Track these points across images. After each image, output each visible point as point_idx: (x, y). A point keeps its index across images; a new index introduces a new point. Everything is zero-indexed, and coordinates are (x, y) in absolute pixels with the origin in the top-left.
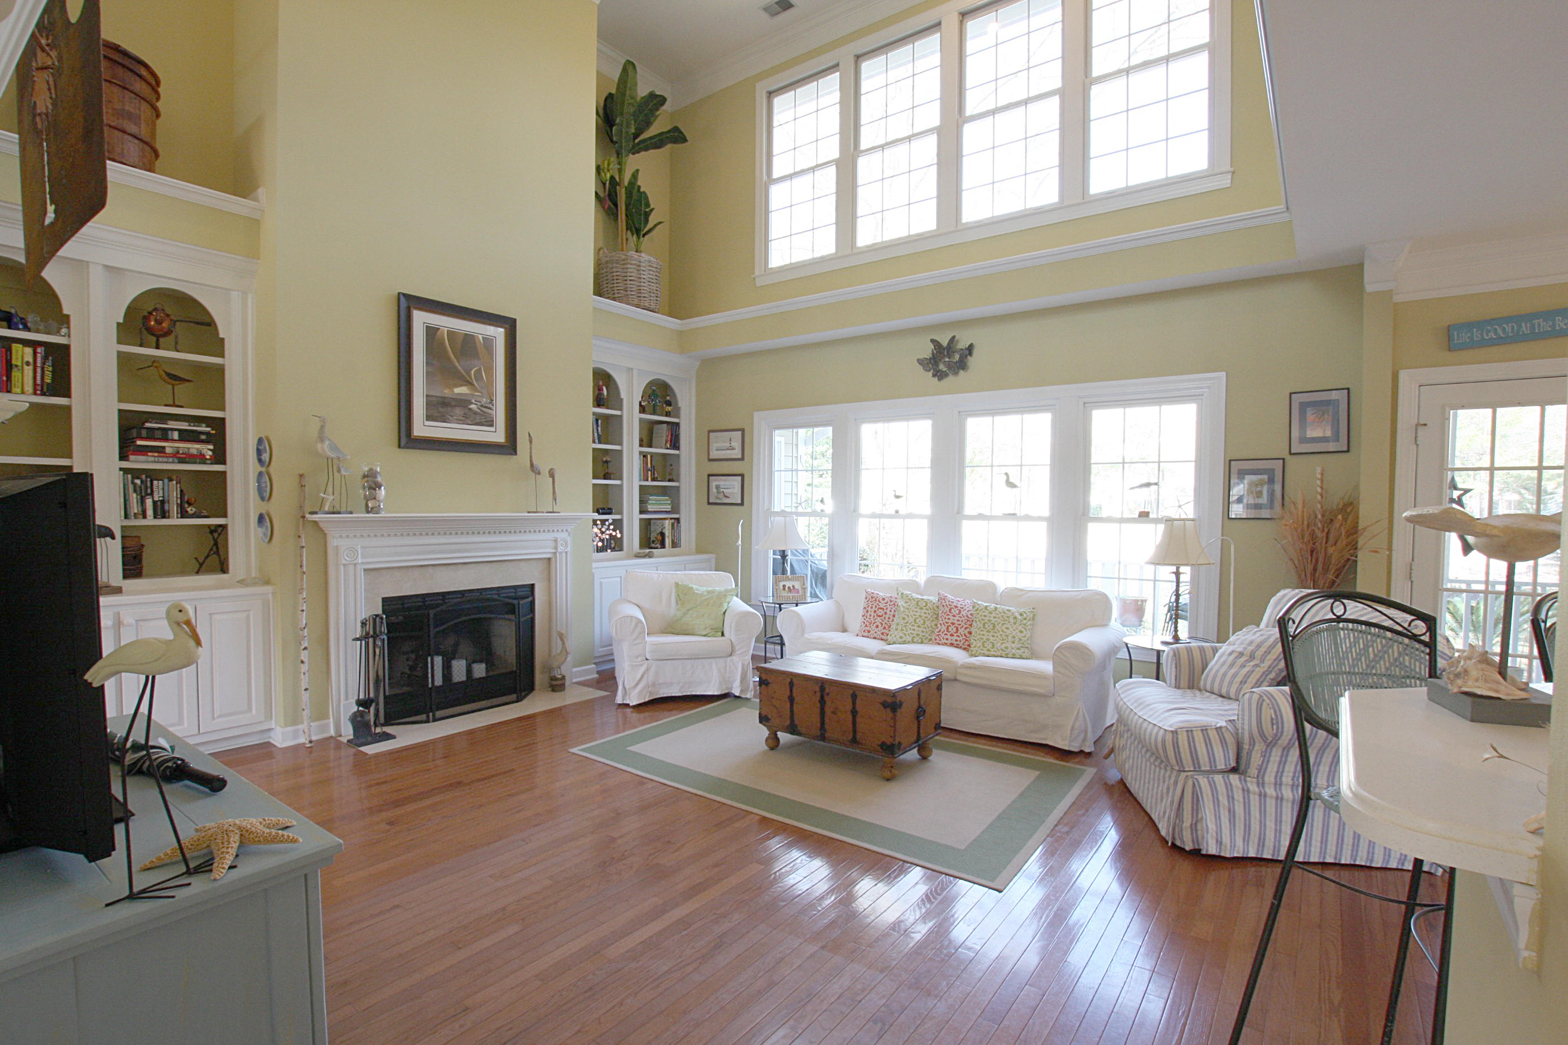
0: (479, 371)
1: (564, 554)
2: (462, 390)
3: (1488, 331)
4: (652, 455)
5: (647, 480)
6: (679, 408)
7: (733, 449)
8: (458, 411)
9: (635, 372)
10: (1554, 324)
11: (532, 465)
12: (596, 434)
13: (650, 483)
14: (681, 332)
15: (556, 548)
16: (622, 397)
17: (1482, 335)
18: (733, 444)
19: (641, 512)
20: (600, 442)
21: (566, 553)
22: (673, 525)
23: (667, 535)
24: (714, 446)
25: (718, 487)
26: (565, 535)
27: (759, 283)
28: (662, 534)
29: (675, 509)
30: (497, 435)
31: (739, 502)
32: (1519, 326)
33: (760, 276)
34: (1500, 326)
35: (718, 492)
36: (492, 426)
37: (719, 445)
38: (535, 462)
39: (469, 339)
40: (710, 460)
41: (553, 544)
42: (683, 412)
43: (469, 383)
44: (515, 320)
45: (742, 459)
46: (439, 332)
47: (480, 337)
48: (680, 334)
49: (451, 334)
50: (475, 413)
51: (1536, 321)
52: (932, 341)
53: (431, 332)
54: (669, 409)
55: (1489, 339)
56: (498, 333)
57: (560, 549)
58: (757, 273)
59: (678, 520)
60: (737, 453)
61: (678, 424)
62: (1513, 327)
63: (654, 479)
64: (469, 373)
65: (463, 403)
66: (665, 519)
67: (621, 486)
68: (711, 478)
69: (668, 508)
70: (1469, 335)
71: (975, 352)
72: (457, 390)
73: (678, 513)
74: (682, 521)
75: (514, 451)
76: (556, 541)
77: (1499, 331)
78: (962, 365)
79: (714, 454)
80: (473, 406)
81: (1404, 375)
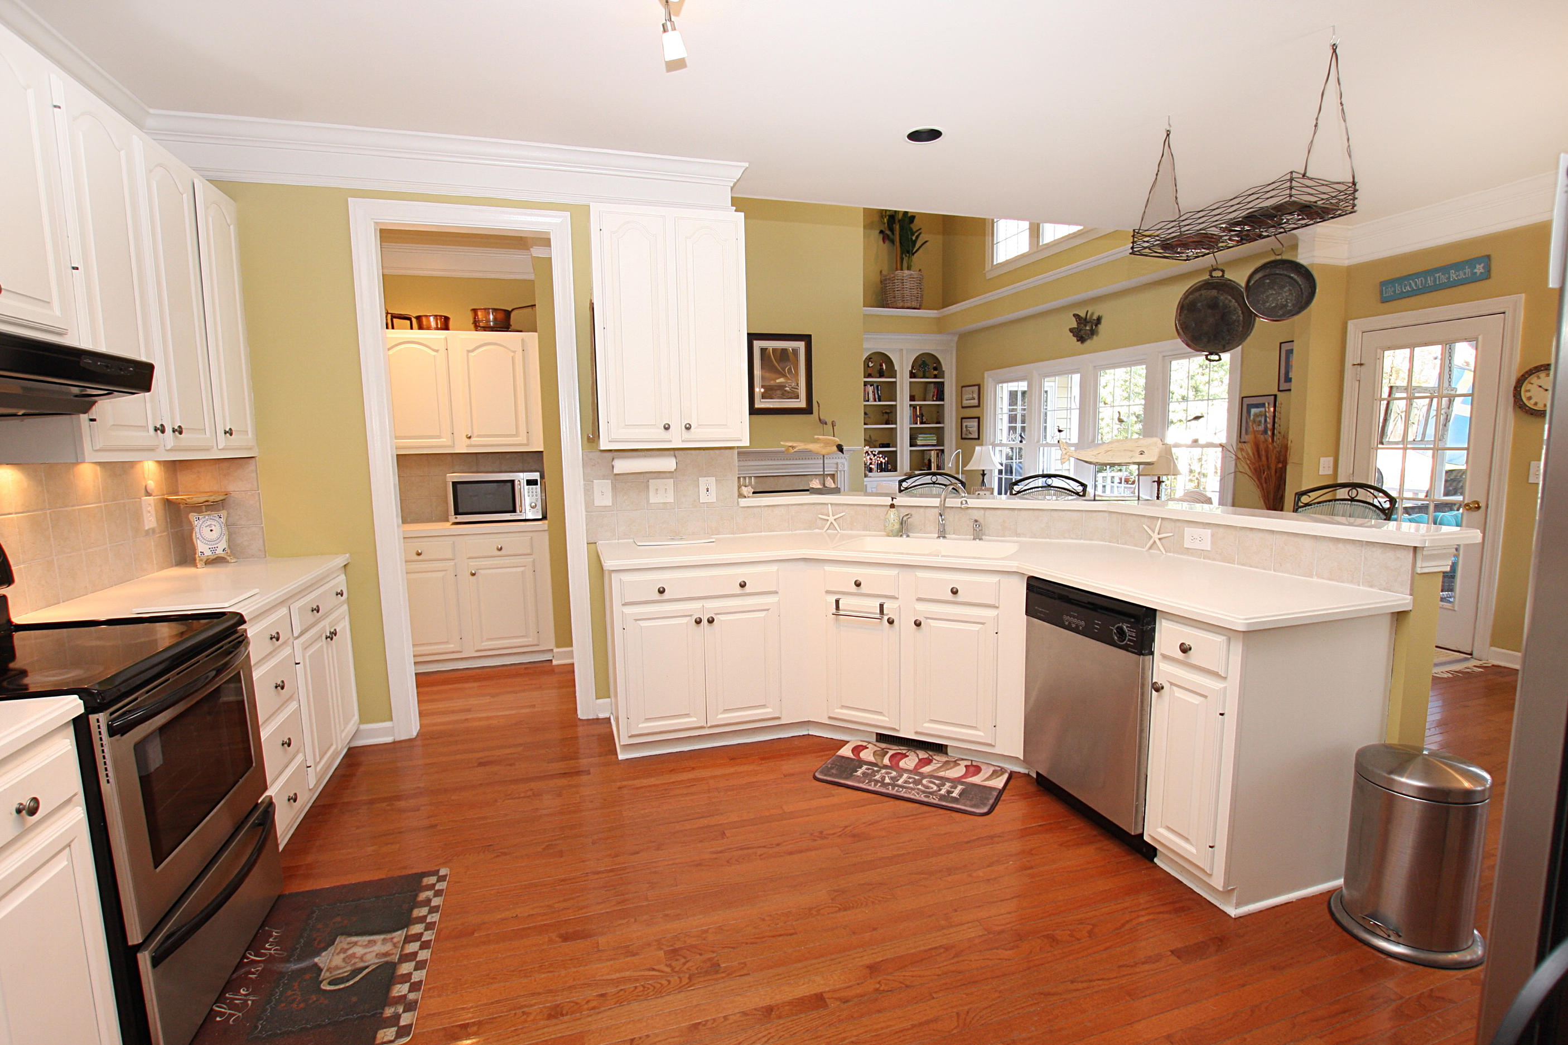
0: (790, 369)
1: (843, 472)
2: (781, 380)
3: (1406, 285)
4: (921, 406)
5: (917, 424)
6: (944, 371)
7: (974, 399)
8: (779, 392)
9: (905, 352)
10: (1449, 278)
11: (820, 420)
12: (876, 396)
13: (919, 425)
14: (939, 318)
15: (837, 468)
16: (896, 369)
17: (1401, 288)
18: (974, 395)
19: (911, 446)
20: (880, 401)
21: (844, 471)
22: (938, 454)
23: (932, 461)
24: (965, 397)
25: (966, 427)
26: (843, 461)
27: (989, 276)
28: (930, 461)
29: (940, 442)
30: (802, 404)
31: (977, 437)
32: (1426, 280)
33: (988, 271)
34: (1413, 280)
35: (967, 430)
36: (798, 398)
37: (967, 396)
38: (821, 418)
39: (784, 351)
40: (963, 407)
41: (835, 466)
42: (946, 375)
43: (784, 376)
44: (810, 336)
45: (979, 406)
46: (768, 351)
47: (790, 349)
48: (939, 320)
49: (774, 350)
50: (789, 392)
51: (1437, 275)
52: (1074, 315)
53: (763, 351)
54: (936, 372)
55: (1407, 292)
56: (801, 345)
57: (840, 468)
58: (986, 270)
59: (942, 451)
60: (975, 402)
61: (942, 383)
62: (1422, 280)
63: (922, 423)
64: (784, 370)
65: (781, 387)
66: (932, 450)
67: (896, 428)
68: (963, 420)
69: (935, 442)
70: (1393, 289)
71: (1103, 321)
72: (778, 381)
73: (943, 445)
74: (945, 450)
75: (811, 413)
76: (837, 464)
77: (1413, 285)
78: (1093, 333)
79: (966, 403)
80: (787, 389)
81: (1351, 325)
